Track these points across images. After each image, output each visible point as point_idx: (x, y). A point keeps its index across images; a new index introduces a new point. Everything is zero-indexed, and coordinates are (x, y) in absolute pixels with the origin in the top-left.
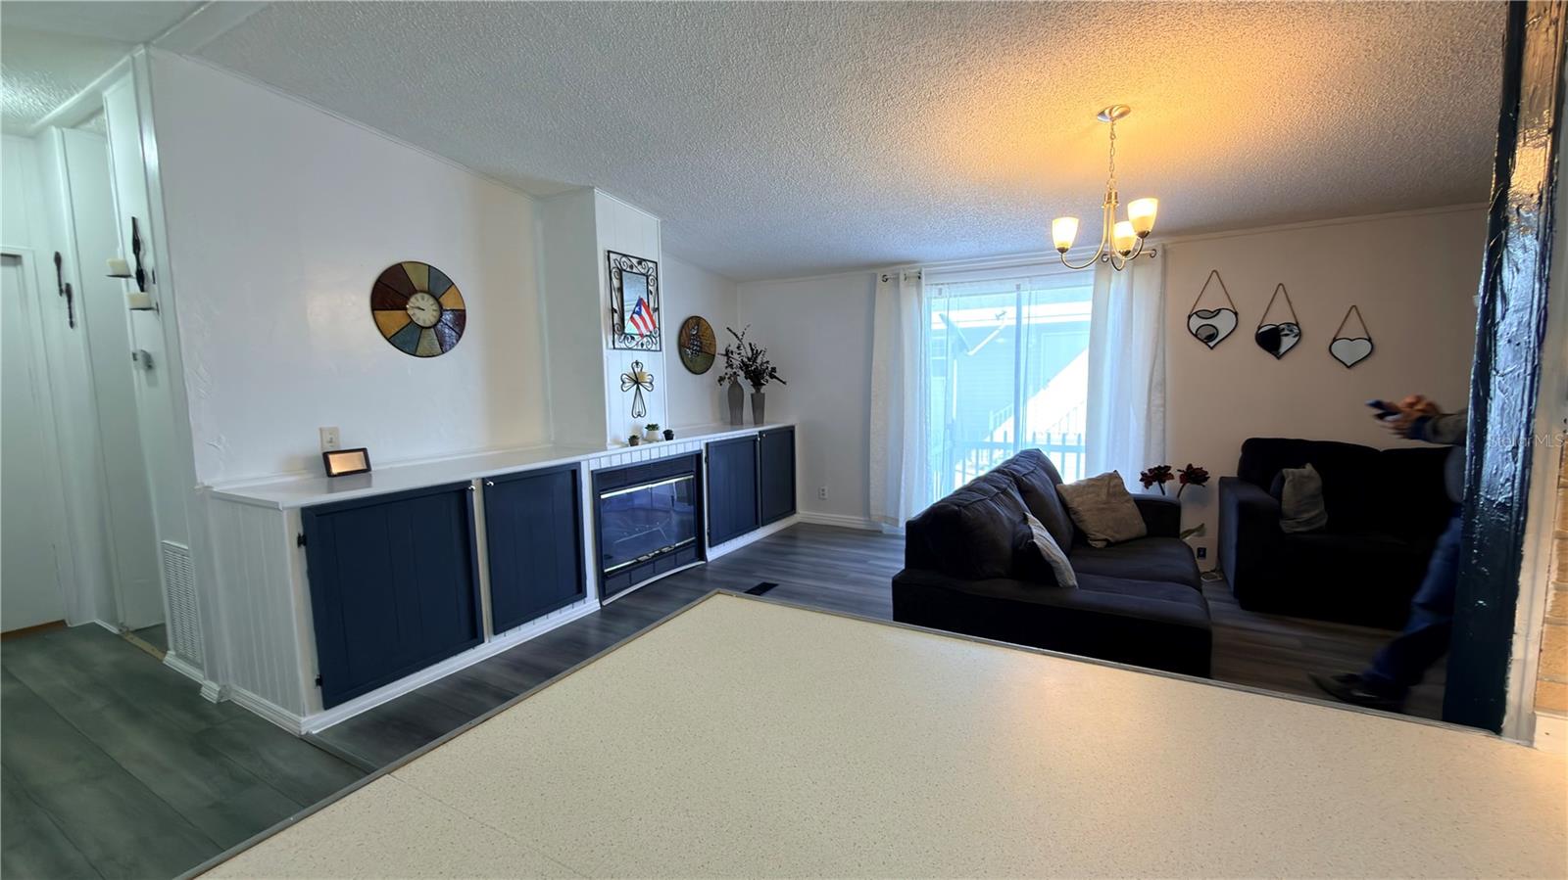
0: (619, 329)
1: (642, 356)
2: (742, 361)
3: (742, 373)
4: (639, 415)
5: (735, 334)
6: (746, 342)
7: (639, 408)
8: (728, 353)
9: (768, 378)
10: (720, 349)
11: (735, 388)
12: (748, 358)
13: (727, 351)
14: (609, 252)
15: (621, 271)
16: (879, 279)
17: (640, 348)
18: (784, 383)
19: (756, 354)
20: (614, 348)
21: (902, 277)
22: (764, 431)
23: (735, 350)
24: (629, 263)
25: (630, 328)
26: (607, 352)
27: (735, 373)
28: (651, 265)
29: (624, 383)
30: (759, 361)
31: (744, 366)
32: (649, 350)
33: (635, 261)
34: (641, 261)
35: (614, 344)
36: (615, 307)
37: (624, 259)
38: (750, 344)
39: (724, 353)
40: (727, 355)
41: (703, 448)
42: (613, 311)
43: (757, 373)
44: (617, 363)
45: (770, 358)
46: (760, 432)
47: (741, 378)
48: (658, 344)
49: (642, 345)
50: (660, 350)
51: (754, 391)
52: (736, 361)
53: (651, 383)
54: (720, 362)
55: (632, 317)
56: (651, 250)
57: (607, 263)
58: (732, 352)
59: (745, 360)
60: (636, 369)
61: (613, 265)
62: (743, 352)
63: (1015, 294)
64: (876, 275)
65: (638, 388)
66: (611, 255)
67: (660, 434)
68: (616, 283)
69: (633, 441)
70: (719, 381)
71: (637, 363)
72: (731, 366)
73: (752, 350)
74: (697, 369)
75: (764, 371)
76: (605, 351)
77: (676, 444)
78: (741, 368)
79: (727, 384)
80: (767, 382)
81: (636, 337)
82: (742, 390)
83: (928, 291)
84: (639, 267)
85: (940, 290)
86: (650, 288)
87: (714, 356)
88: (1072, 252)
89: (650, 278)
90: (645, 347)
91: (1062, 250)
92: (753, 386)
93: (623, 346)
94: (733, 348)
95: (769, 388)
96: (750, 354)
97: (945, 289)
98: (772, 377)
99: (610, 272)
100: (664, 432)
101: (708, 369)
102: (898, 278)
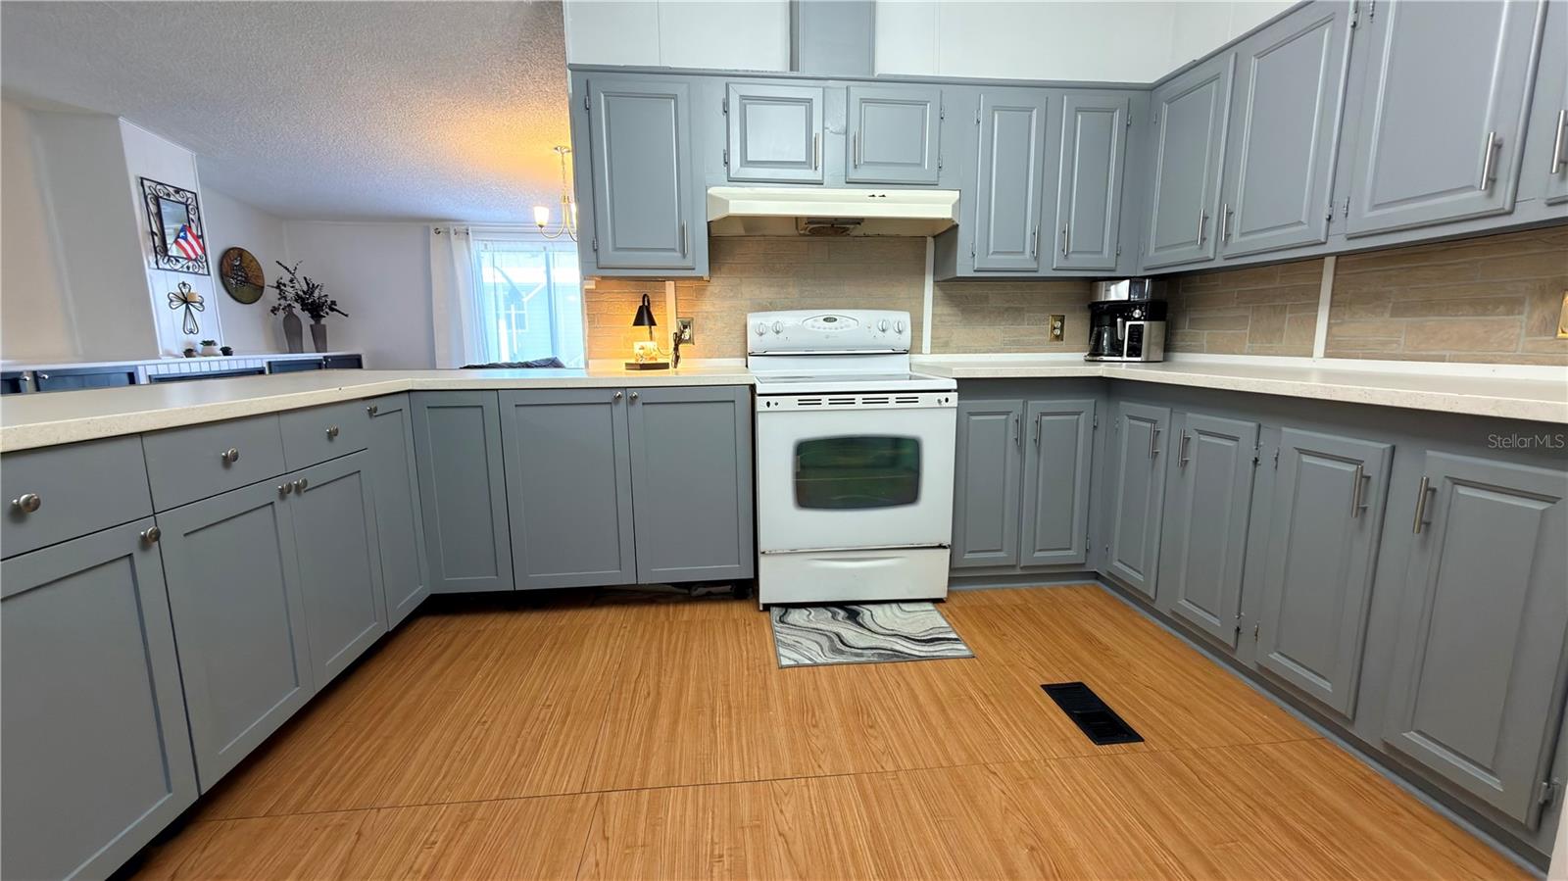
0: (162, 250)
1: (189, 279)
2: (297, 294)
3: (297, 306)
4: (191, 332)
5: (286, 268)
6: (299, 276)
7: (190, 325)
8: (279, 285)
9: (327, 310)
10: (270, 280)
11: (290, 316)
12: (303, 291)
13: (279, 283)
14: (142, 179)
15: (157, 199)
16: (432, 232)
17: (185, 270)
18: (346, 315)
19: (311, 289)
20: (158, 268)
21: (452, 232)
22: (330, 357)
23: (287, 283)
24: (166, 191)
25: (173, 251)
26: (150, 271)
27: (290, 305)
28: (189, 195)
29: (171, 301)
30: (316, 294)
31: (298, 298)
32: (196, 273)
33: (171, 190)
34: (178, 191)
35: (157, 264)
36: (155, 230)
37: (159, 187)
38: (305, 278)
39: (276, 285)
40: (278, 287)
41: (265, 365)
42: (153, 233)
43: (316, 307)
44: (162, 283)
45: (328, 291)
46: (325, 357)
47: (297, 308)
48: (206, 269)
49: (188, 268)
50: (209, 274)
51: (313, 322)
52: (290, 292)
53: (201, 304)
54: (271, 295)
55: (176, 242)
56: (189, 181)
57: (141, 188)
58: (285, 285)
59: (301, 293)
60: (184, 290)
61: (147, 191)
62: (297, 286)
63: (544, 253)
64: (428, 228)
65: (187, 307)
66: (145, 182)
67: (217, 349)
68: (153, 208)
69: (189, 353)
70: (272, 311)
71: (184, 284)
72: (285, 298)
73: (308, 284)
74: (244, 299)
75: (323, 304)
76: (147, 271)
77: (237, 360)
78: (296, 301)
79: (281, 314)
80: (327, 314)
81: (180, 260)
82: (299, 320)
83: (476, 245)
84: (177, 196)
85: (486, 245)
86: (191, 216)
87: (263, 287)
88: (548, 227)
89: (190, 207)
90: (191, 270)
91: (541, 226)
92: (312, 317)
93: (167, 267)
94: (286, 279)
95: (329, 320)
96: (305, 288)
97: (489, 244)
98: (332, 310)
99: (146, 197)
100: (221, 349)
101: (256, 301)
102: (449, 232)
